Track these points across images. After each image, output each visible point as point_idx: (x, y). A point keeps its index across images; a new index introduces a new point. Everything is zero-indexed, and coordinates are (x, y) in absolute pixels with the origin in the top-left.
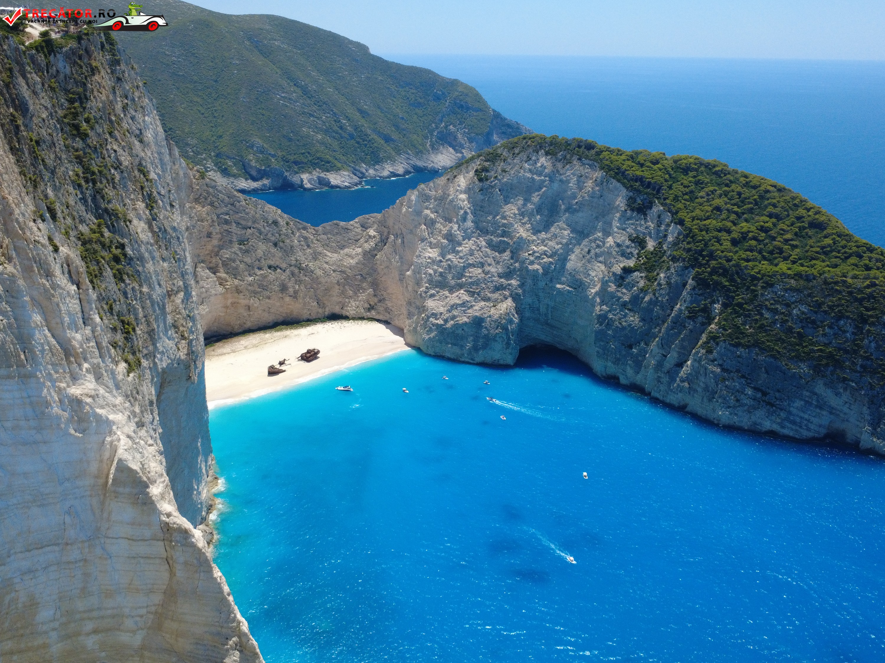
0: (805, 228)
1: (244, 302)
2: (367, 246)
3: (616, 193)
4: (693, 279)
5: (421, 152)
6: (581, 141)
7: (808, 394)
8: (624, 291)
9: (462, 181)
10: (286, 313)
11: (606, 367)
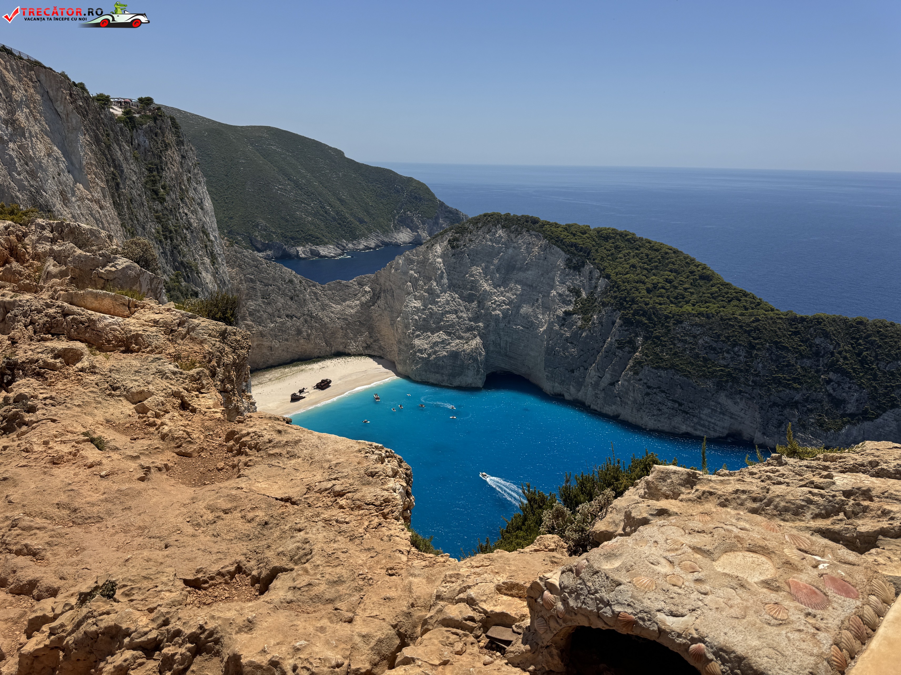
0: (697, 280)
1: (267, 344)
2: (363, 299)
3: (557, 256)
4: (620, 319)
5: (388, 232)
6: (528, 217)
7: (713, 403)
8: (566, 329)
9: (438, 249)
10: (301, 352)
11: (553, 387)
